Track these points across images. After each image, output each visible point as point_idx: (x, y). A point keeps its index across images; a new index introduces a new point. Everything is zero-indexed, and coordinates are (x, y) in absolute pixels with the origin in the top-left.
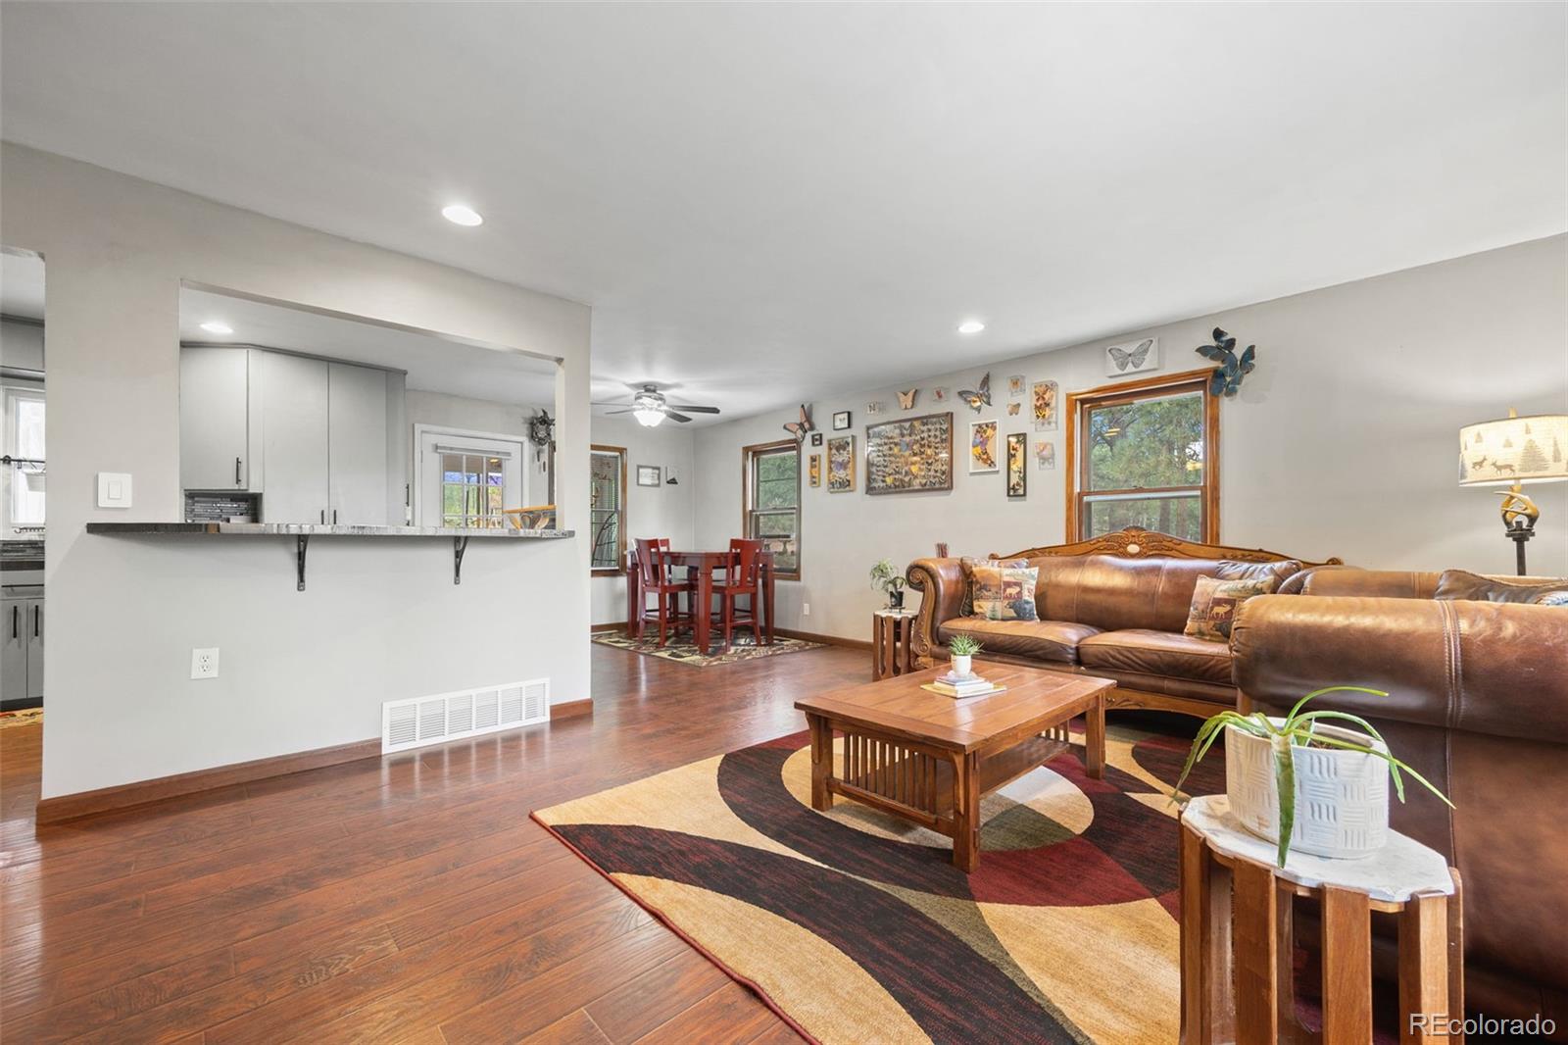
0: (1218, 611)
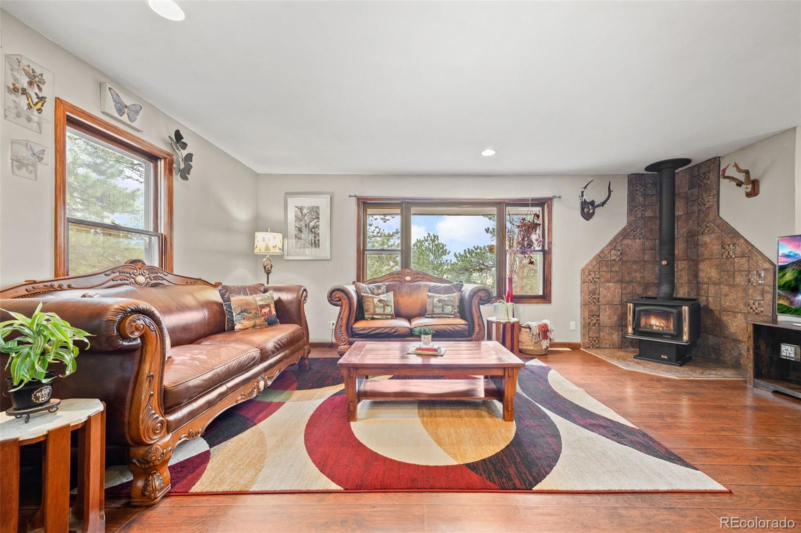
0: (265, 311)
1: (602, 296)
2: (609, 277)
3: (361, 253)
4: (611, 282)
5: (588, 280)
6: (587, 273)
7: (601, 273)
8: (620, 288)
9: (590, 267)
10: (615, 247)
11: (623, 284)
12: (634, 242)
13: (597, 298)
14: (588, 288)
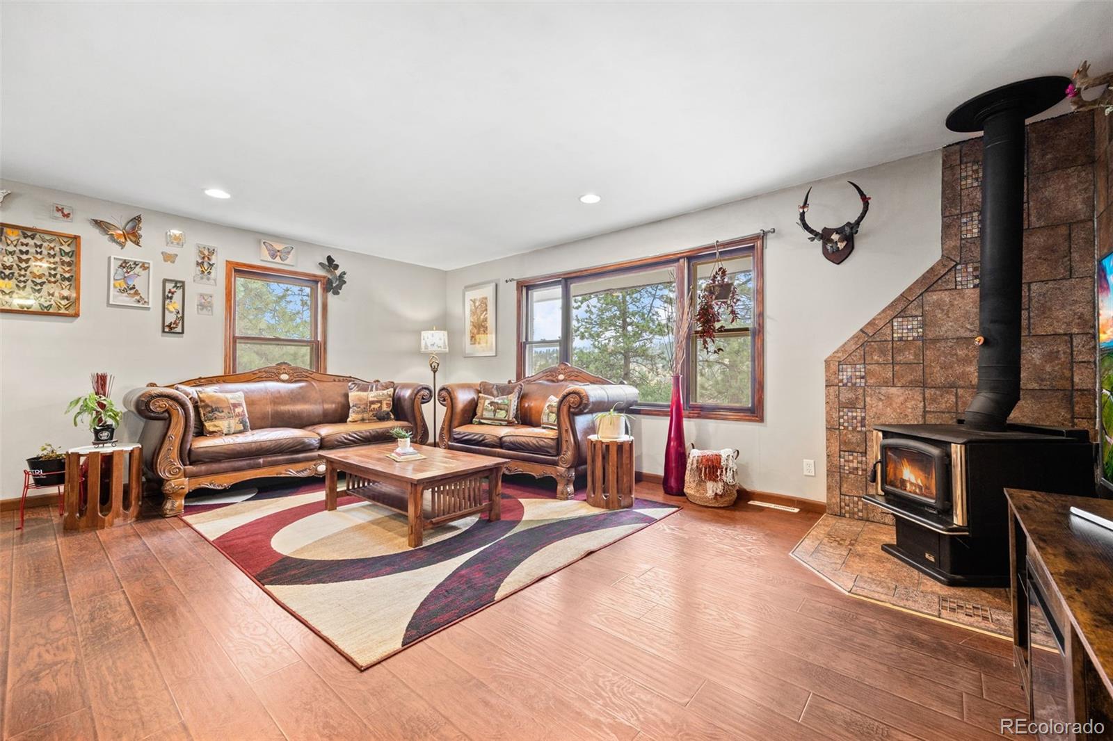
0: (375, 407)
1: (872, 415)
2: (890, 375)
3: (521, 348)
4: (894, 386)
5: (837, 381)
6: (834, 367)
7: (868, 367)
8: (921, 399)
9: (842, 356)
10: (903, 310)
11: (928, 392)
12: (957, 296)
13: (859, 418)
14: (838, 396)
